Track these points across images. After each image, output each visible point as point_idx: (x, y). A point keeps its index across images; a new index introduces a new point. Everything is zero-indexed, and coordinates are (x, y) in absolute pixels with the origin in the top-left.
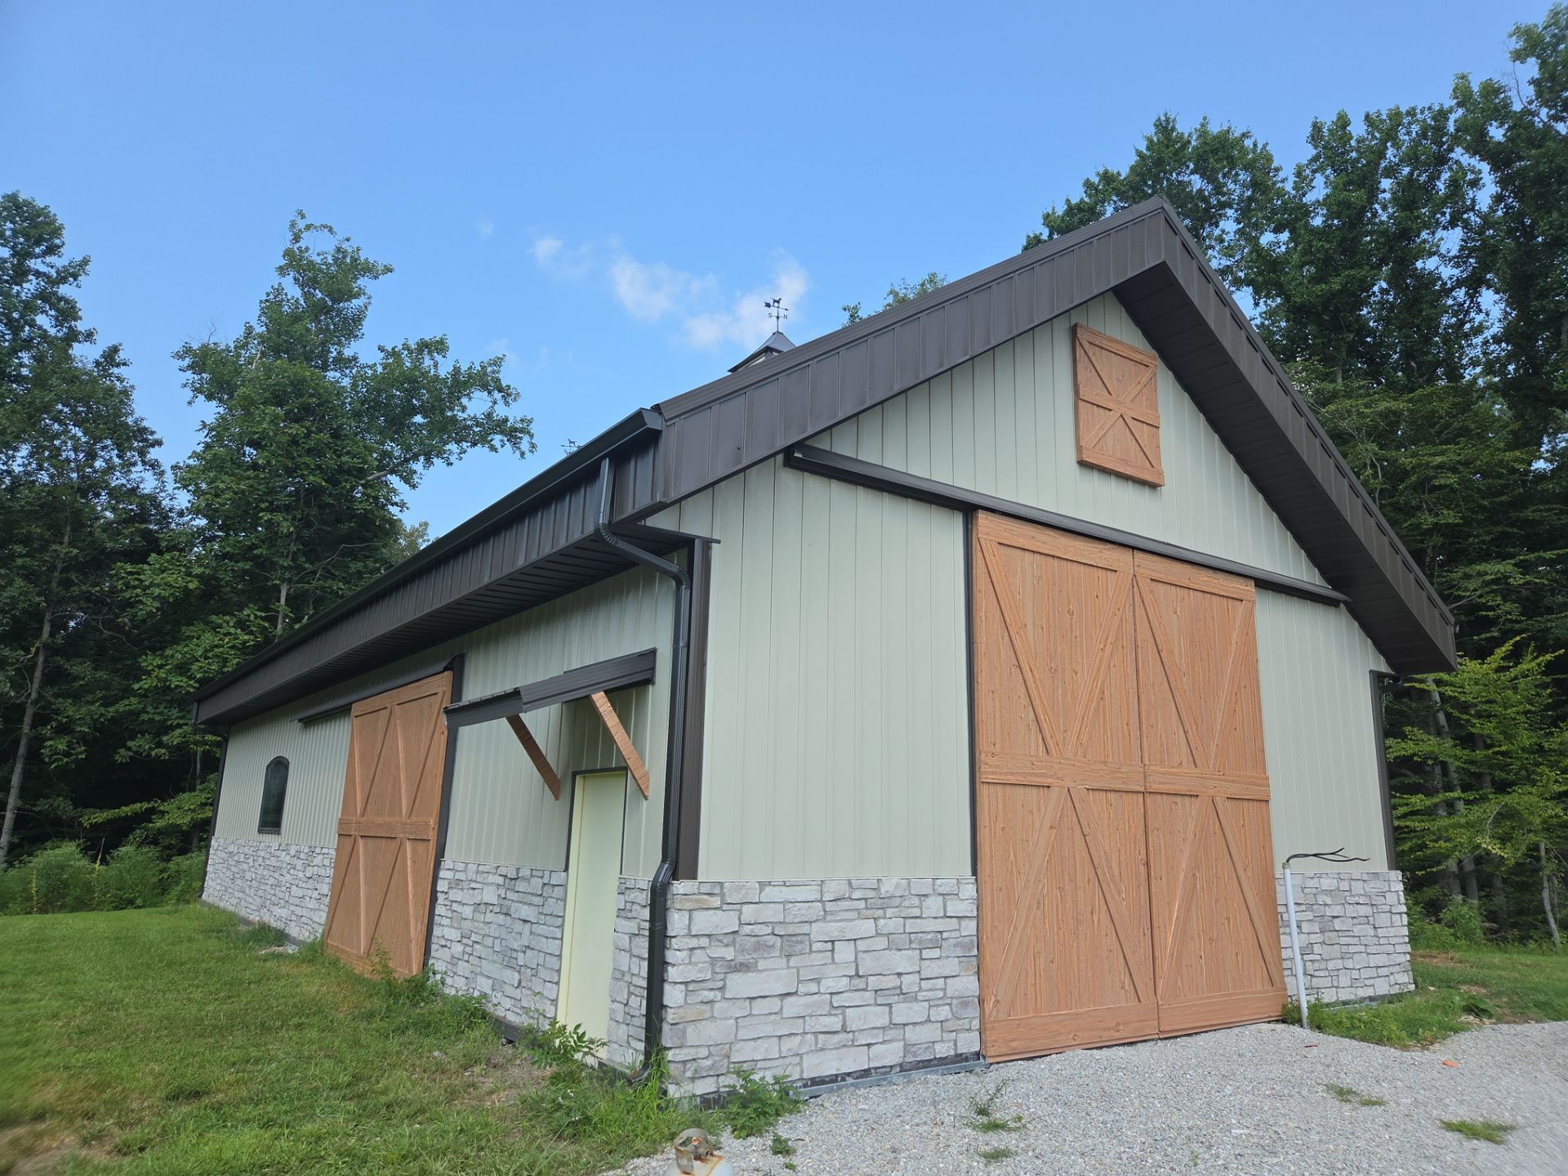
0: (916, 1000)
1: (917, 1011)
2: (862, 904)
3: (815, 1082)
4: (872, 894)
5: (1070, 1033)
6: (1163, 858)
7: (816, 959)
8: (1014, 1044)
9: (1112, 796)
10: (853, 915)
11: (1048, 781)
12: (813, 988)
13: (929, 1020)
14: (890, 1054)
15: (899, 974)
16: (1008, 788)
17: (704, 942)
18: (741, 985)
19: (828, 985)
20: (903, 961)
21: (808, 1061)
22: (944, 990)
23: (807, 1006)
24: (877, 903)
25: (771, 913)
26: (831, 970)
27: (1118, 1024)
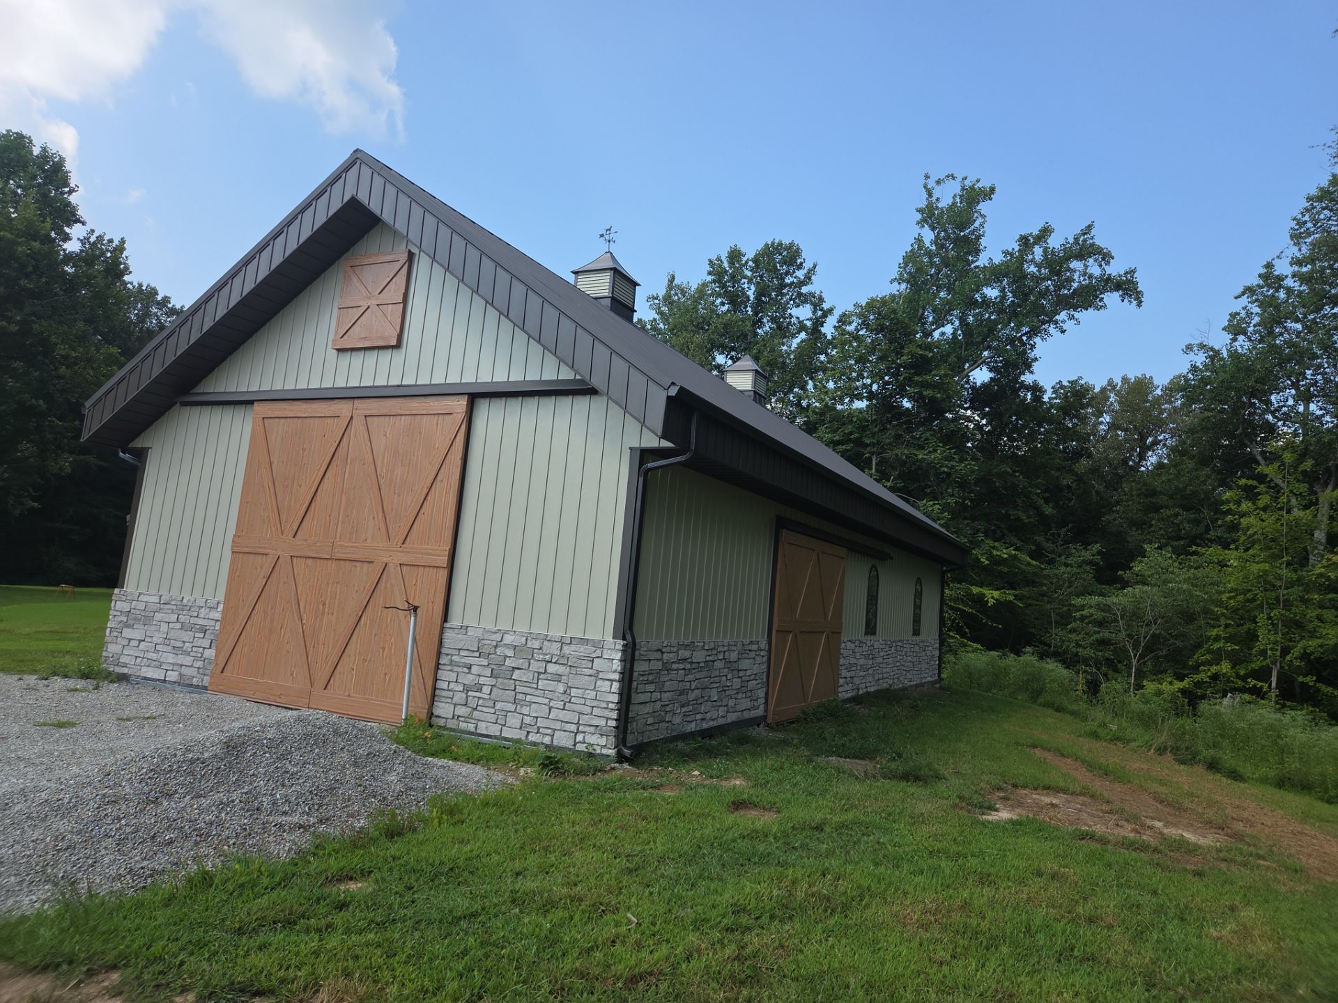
0: (189, 655)
1: (187, 660)
2: (175, 607)
3: (145, 678)
4: (179, 603)
5: (251, 691)
6: (337, 601)
7: (153, 628)
8: (220, 687)
9: (309, 562)
10: (170, 611)
11: (268, 551)
12: (149, 640)
13: (192, 666)
14: (173, 676)
15: (184, 642)
16: (246, 555)
17: (119, 613)
18: (127, 633)
19: (155, 640)
20: (187, 636)
21: (144, 669)
22: (202, 654)
23: (146, 647)
24: (182, 607)
25: (141, 606)
26: (157, 634)
27: (281, 694)
